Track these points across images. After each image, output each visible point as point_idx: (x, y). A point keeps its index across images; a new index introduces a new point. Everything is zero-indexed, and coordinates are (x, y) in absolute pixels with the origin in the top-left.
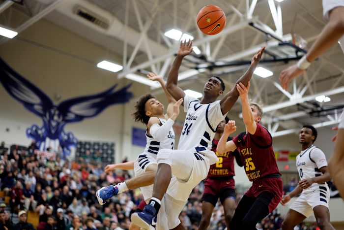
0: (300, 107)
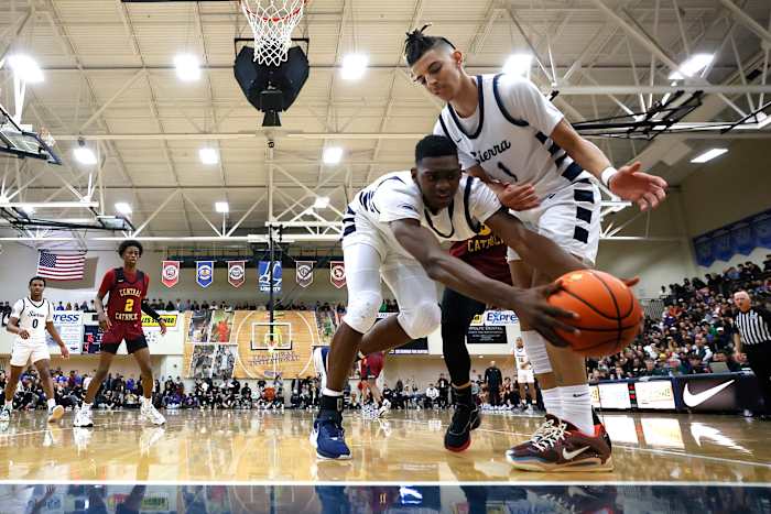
0: (4, 214)
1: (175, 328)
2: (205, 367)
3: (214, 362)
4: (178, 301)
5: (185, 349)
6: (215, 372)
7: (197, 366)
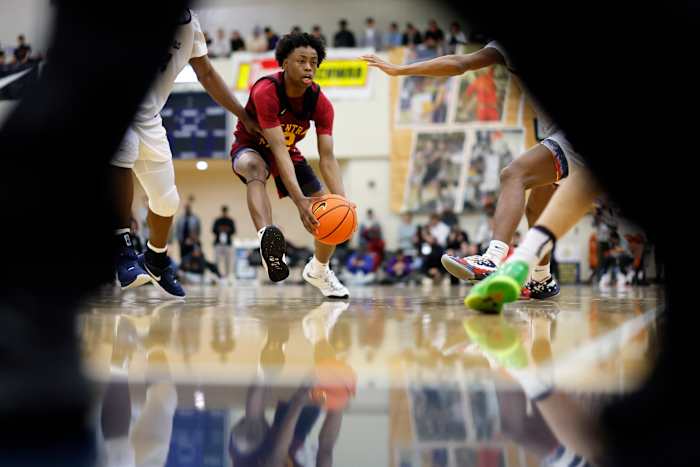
1: (364, 93)
2: (443, 185)
3: (465, 174)
4: (370, 22)
5: (394, 143)
6: (471, 194)
7: (426, 181)
